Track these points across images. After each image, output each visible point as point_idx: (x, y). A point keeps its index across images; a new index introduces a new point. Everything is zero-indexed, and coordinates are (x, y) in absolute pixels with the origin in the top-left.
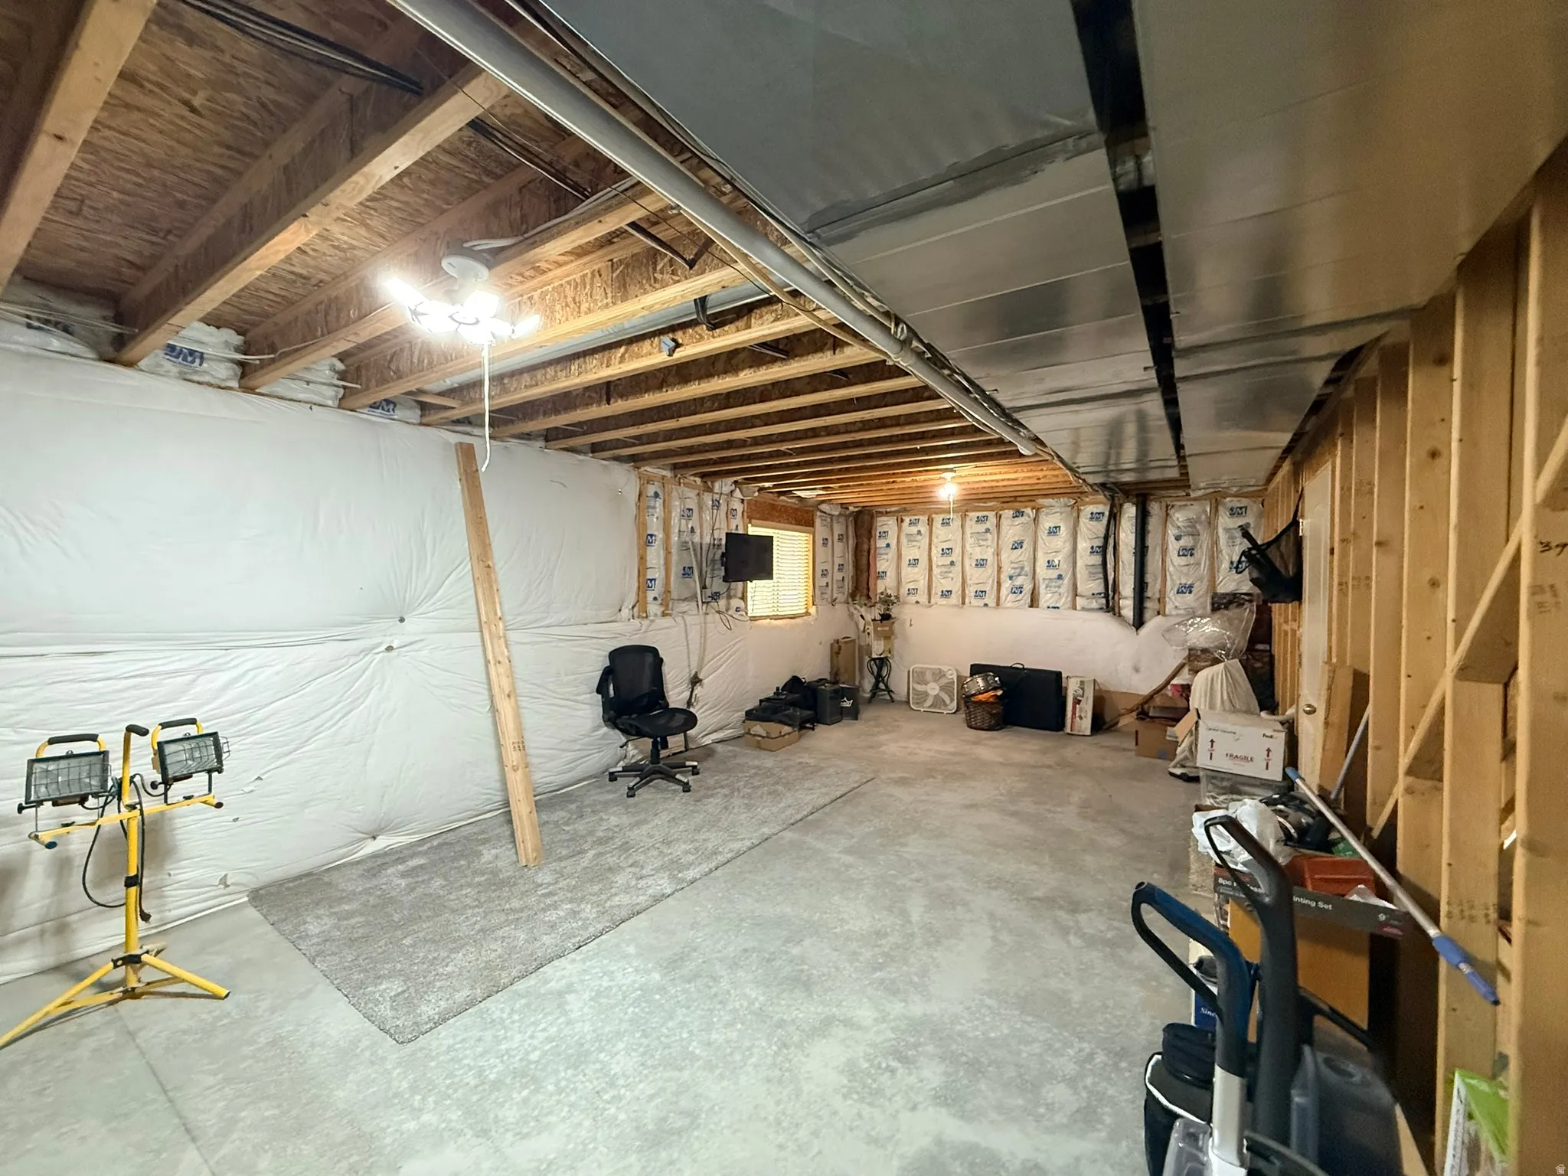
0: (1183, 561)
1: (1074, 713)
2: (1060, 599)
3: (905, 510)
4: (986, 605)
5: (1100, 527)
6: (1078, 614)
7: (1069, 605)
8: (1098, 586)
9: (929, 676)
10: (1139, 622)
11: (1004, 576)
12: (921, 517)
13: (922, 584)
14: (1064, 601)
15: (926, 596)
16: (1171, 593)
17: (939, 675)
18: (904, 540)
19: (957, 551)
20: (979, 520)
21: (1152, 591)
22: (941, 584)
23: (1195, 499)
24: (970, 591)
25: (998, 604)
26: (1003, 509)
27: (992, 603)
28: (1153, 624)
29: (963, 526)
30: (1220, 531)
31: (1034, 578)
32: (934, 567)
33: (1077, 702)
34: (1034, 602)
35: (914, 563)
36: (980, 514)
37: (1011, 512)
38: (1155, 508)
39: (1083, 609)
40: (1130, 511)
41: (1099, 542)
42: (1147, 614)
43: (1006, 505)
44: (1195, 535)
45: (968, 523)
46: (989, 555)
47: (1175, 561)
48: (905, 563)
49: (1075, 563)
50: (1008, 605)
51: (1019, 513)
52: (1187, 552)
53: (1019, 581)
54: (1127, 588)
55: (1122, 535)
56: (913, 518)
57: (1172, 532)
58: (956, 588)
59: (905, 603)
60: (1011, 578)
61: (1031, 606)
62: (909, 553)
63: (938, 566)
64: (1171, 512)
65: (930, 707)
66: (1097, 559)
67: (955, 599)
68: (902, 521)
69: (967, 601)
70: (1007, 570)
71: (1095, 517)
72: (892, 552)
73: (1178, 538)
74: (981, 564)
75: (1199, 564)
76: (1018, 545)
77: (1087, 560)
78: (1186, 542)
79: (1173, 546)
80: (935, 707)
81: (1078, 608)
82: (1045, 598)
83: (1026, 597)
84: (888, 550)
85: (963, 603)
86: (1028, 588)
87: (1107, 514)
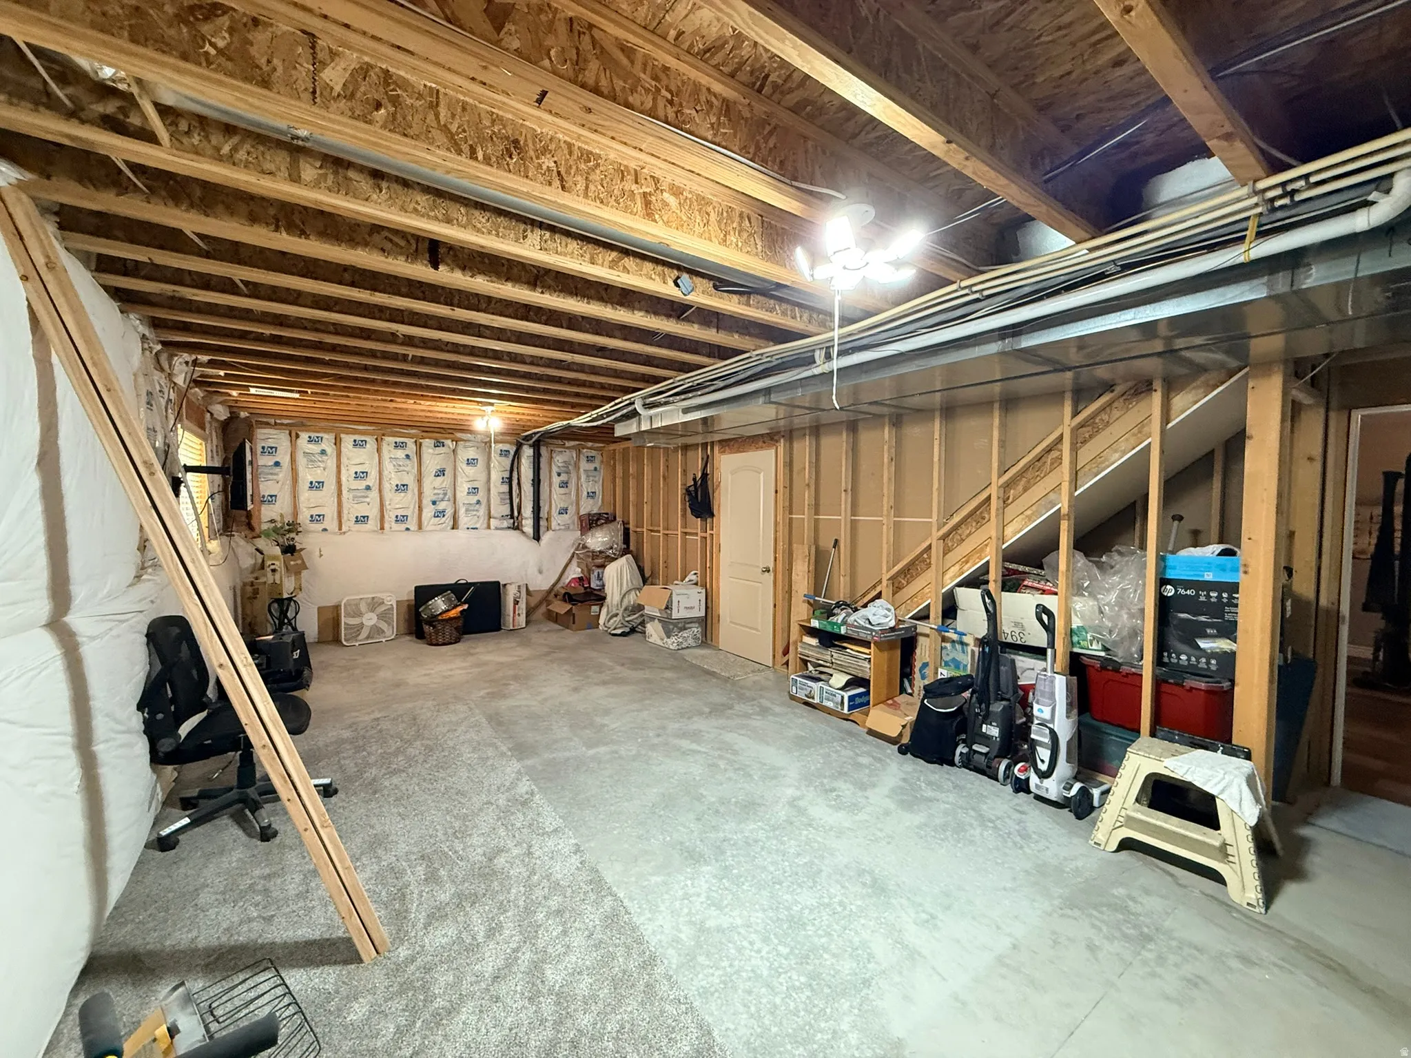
0: (563, 490)
1: (514, 612)
2: (478, 521)
3: (303, 425)
4: (408, 529)
5: (507, 462)
6: (492, 531)
7: (485, 525)
8: (506, 510)
9: (363, 607)
10: (537, 537)
11: (426, 501)
12: (325, 436)
13: (330, 511)
14: (481, 523)
15: (336, 523)
16: (554, 513)
17: (374, 604)
18: (301, 461)
19: (373, 474)
20: (397, 446)
21: (543, 514)
22: (353, 509)
23: (568, 448)
24: (390, 516)
25: (420, 527)
26: (423, 438)
27: (413, 527)
28: (546, 537)
29: (379, 450)
30: (582, 470)
31: (455, 503)
32: (345, 492)
33: (516, 602)
34: (455, 526)
35: (316, 486)
36: (399, 440)
37: (433, 441)
38: (543, 451)
39: (497, 529)
40: (527, 452)
41: (507, 475)
42: (542, 530)
43: (424, 434)
44: (568, 473)
45: (385, 448)
46: (410, 480)
47: (557, 492)
48: (303, 486)
49: (489, 490)
50: (429, 528)
51: (439, 444)
52: (564, 485)
53: (441, 506)
54: (527, 511)
55: (523, 469)
56: (313, 435)
57: (555, 469)
58: (373, 512)
59: (308, 532)
60: (434, 503)
61: (453, 528)
62: (307, 475)
63: (350, 490)
64: (554, 455)
65: (368, 638)
66: (505, 488)
67: (373, 524)
68: (297, 436)
69: (386, 526)
70: (428, 495)
71: (504, 453)
72: (283, 474)
73: (559, 475)
74: (401, 488)
75: (570, 494)
76: (441, 473)
77: (498, 488)
78: (564, 477)
79: (556, 480)
80: (372, 638)
81: (492, 527)
82: (464, 520)
83: (448, 520)
84: (277, 470)
85: (382, 528)
86: (449, 512)
87: (512, 453)
